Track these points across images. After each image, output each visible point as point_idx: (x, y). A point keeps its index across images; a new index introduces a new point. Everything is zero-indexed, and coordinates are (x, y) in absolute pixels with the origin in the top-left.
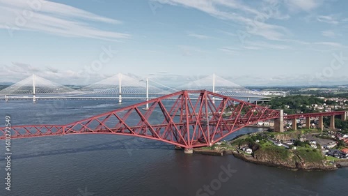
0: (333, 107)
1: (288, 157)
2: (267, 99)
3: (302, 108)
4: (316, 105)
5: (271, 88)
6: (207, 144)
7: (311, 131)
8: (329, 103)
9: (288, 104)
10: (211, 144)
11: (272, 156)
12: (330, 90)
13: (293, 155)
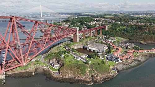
0: (99, 23)
1: (86, 72)
2: (69, 19)
3: (86, 24)
4: (92, 22)
5: (70, 13)
6: (21, 64)
7: (92, 38)
8: (97, 21)
9: (79, 22)
10: (25, 64)
11: (74, 72)
12: (93, 14)
13: (89, 69)
